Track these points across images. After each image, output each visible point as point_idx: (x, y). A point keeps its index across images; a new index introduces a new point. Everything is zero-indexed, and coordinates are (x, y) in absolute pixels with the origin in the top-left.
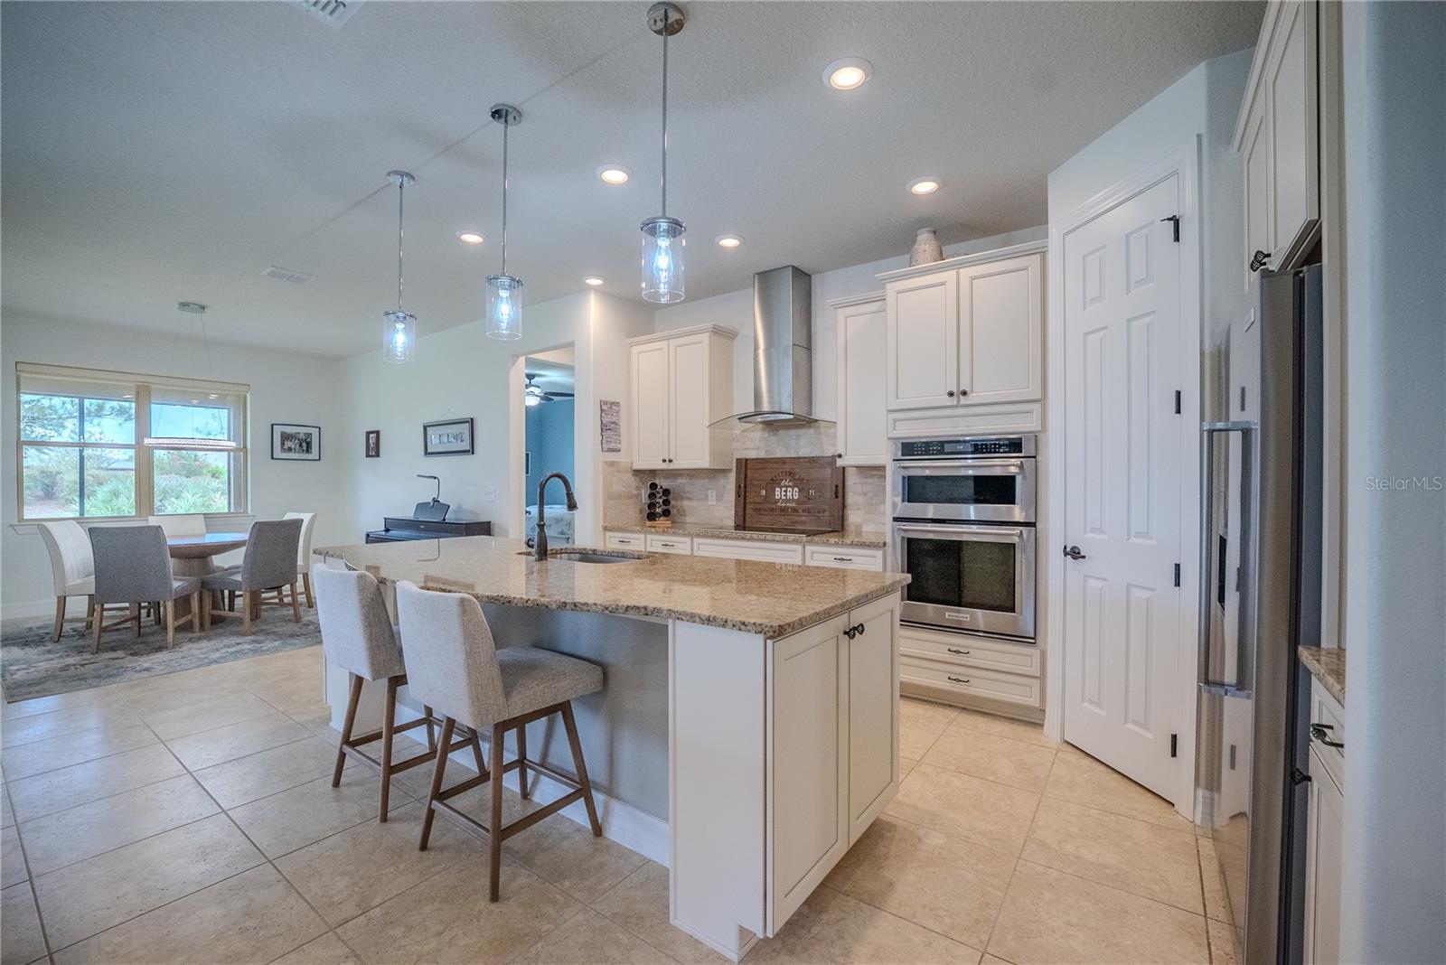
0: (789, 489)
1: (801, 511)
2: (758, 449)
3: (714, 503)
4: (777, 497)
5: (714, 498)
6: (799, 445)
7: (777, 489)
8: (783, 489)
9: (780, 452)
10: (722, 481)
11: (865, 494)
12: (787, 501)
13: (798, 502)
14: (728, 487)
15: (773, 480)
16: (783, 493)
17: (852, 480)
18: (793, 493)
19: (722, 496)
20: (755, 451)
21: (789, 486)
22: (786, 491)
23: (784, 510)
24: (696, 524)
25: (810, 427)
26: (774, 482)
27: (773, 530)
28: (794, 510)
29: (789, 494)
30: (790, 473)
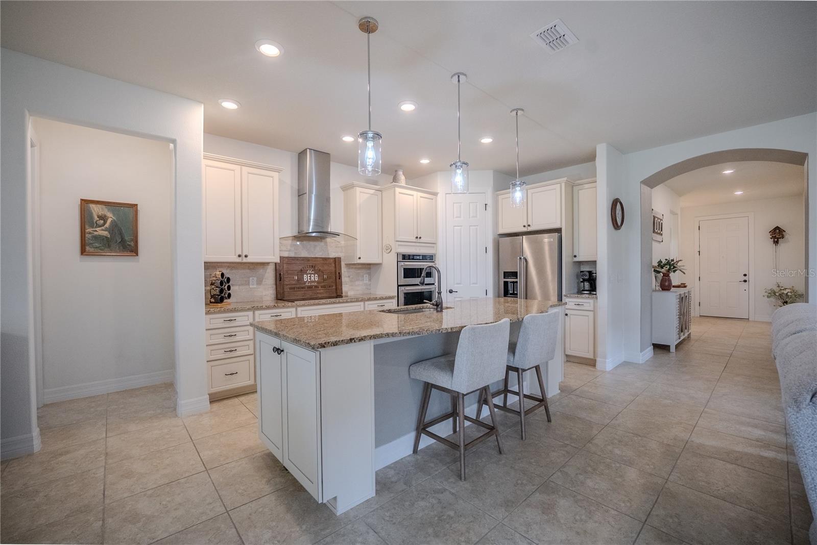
0: (312, 275)
1: (320, 287)
2: (290, 251)
3: (255, 286)
4: (305, 280)
5: (255, 283)
6: (316, 251)
7: (305, 275)
8: (309, 275)
9: (304, 254)
10: (261, 271)
11: (349, 277)
12: (311, 282)
13: (318, 282)
14: (267, 275)
15: (301, 270)
16: (309, 278)
17: (344, 270)
18: (315, 278)
19: (262, 281)
20: (287, 252)
21: (312, 274)
22: (310, 276)
23: (310, 287)
24: (237, 302)
25: (321, 241)
26: (302, 272)
27: (303, 300)
28: (316, 287)
29: (312, 278)
30: (312, 266)
